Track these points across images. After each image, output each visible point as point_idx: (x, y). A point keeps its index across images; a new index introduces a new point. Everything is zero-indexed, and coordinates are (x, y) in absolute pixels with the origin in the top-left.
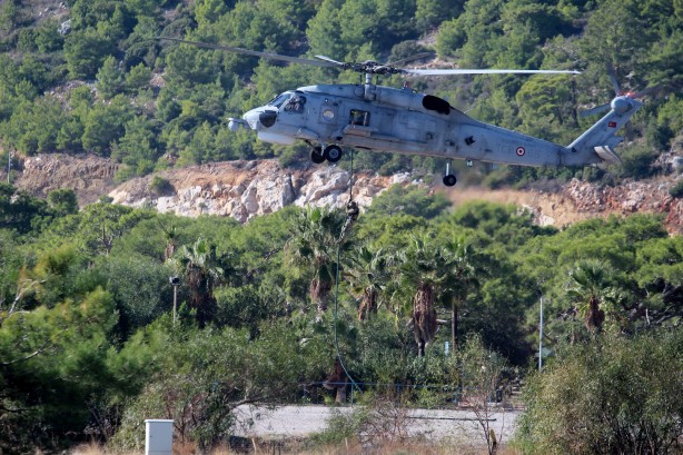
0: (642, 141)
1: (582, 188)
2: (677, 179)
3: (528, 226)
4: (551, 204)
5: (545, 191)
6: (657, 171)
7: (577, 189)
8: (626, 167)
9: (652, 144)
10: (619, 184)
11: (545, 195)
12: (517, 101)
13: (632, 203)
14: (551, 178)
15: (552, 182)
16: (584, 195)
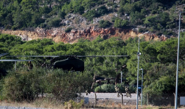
0: (57, 16)
1: (40, 30)
2: (67, 27)
3: (19, 41)
4: (31, 34)
5: (29, 31)
6: (61, 25)
7: (39, 30)
8: (52, 24)
9: (60, 17)
10: (51, 29)
11: (29, 32)
12: (21, 4)
13: (54, 34)
14: (31, 27)
15: (31, 28)
16: (41, 32)
